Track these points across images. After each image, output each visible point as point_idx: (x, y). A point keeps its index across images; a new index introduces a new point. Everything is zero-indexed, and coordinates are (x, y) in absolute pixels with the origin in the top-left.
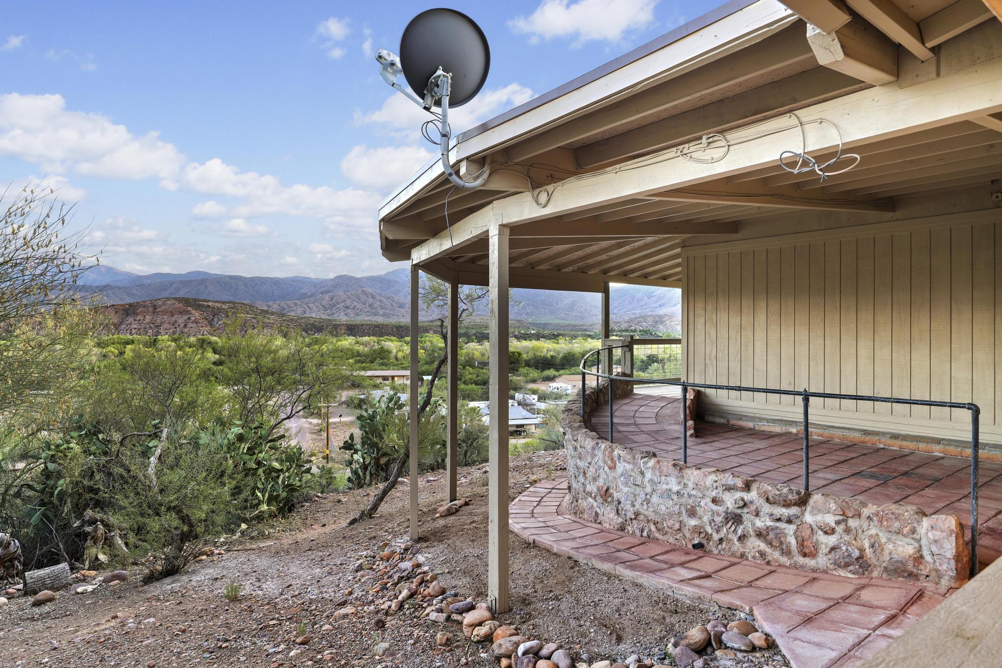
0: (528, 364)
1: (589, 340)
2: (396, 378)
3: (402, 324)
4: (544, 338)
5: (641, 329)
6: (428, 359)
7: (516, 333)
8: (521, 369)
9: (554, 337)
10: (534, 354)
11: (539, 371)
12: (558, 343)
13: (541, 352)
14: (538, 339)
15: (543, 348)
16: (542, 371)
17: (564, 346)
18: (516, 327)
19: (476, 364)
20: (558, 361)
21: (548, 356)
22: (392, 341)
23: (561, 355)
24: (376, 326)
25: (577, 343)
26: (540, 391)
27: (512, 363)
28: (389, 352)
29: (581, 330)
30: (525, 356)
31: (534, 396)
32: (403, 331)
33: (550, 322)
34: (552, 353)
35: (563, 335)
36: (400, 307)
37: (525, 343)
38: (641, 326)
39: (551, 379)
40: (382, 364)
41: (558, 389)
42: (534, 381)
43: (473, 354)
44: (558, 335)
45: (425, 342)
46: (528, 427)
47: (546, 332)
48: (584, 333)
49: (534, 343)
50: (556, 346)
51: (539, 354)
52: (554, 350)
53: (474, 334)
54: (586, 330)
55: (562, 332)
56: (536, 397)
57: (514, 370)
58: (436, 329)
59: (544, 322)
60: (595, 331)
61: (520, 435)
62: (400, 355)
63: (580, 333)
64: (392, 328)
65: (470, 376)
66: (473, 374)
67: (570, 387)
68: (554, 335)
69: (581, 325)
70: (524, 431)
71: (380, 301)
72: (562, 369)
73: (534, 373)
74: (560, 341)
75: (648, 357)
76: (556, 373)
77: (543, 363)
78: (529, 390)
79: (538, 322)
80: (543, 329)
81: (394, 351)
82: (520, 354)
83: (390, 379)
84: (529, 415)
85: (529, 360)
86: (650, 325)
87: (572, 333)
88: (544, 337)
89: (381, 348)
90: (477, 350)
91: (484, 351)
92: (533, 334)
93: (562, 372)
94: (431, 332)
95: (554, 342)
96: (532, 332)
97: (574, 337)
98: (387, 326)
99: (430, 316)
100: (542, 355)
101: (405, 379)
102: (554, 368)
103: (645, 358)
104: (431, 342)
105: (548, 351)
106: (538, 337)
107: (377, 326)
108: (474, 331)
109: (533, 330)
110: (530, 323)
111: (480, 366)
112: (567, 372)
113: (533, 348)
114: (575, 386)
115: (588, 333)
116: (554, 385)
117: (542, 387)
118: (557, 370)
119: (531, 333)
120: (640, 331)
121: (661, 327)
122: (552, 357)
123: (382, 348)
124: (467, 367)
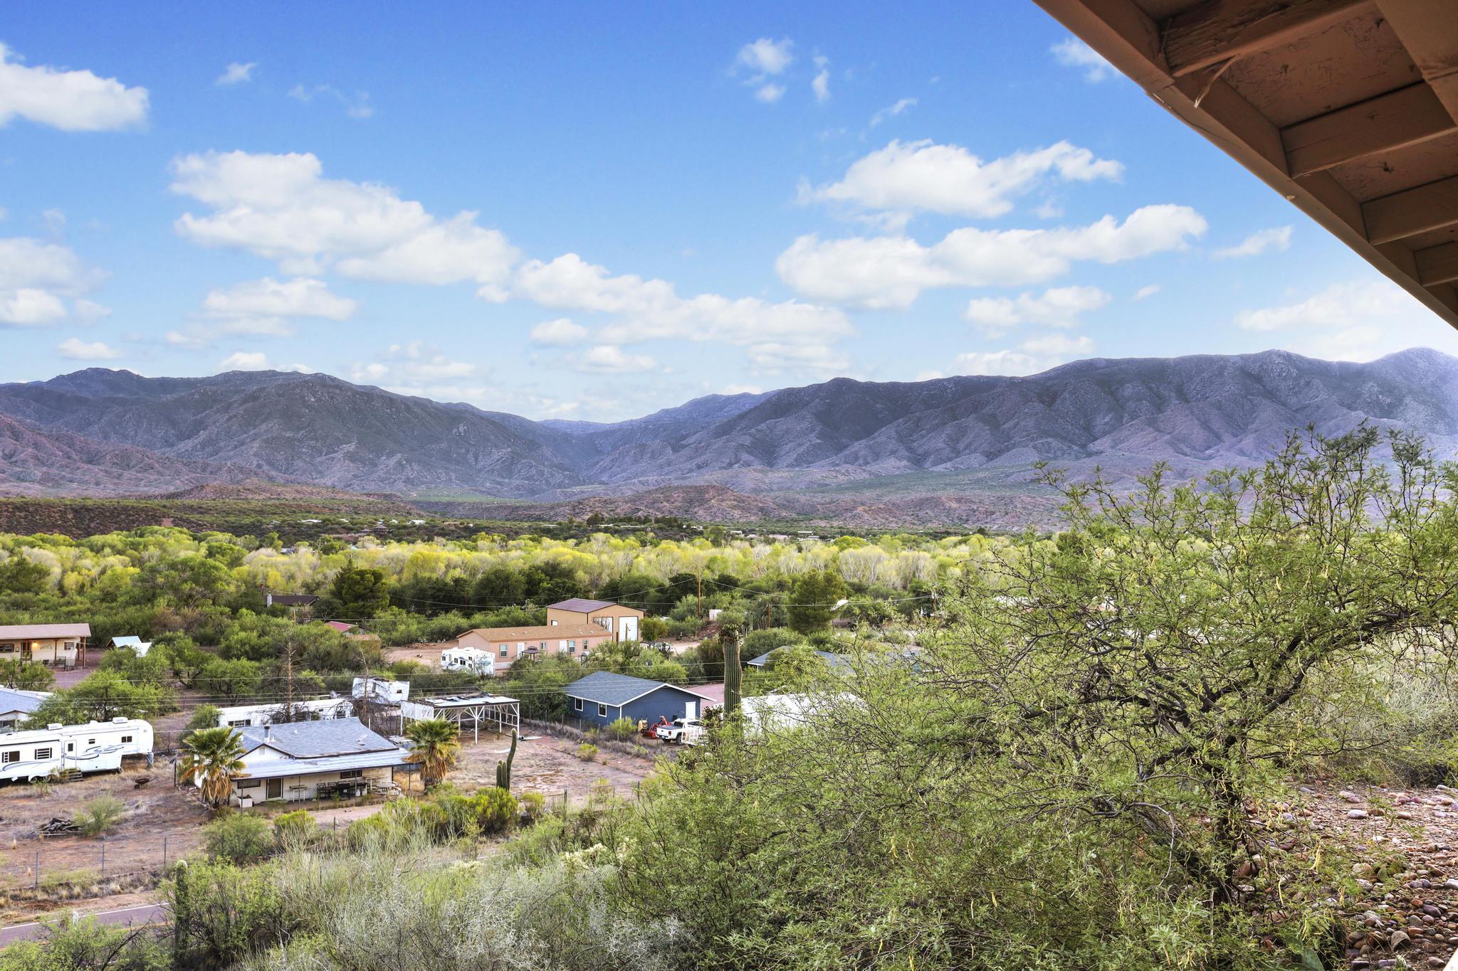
0: (398, 599)
1: (547, 541)
2: (35, 645)
3: (89, 503)
4: (443, 535)
5: (660, 516)
6: (137, 591)
7: (380, 524)
8: (379, 613)
9: (466, 534)
10: (415, 575)
11: (423, 618)
12: (475, 549)
13: (433, 570)
14: (430, 539)
15: (437, 560)
16: (430, 617)
17: (485, 555)
18: (381, 511)
19: (270, 602)
20: (470, 591)
21: (448, 579)
22: (55, 544)
23: (480, 576)
24: (18, 508)
25: (518, 548)
26: (417, 672)
27: (358, 597)
28: (42, 573)
29: (529, 518)
30: (391, 581)
31: (398, 685)
32: (92, 520)
33: (460, 500)
34: (457, 573)
35: (488, 530)
36: (90, 462)
37: (396, 550)
38: (658, 509)
39: (450, 636)
40: (17, 605)
41: (463, 663)
42: (407, 642)
43: (266, 577)
44: (477, 530)
45: (146, 547)
46: (372, 774)
47: (450, 522)
48: (534, 524)
49: (421, 548)
50: (470, 556)
51: (427, 575)
52: (464, 566)
53: (278, 528)
54: (539, 519)
55: (484, 523)
56: (405, 687)
57: (362, 614)
58: (179, 515)
59: (445, 499)
60: (560, 520)
61: (351, 795)
62: (71, 580)
63: (526, 525)
64: (63, 513)
65: (243, 634)
66: (252, 629)
67: (491, 657)
68: (467, 528)
69: (530, 508)
70: (362, 786)
71: (36, 446)
72: (480, 610)
73: (410, 623)
74: (480, 543)
75: (674, 580)
76: (463, 622)
77: (434, 597)
78: (392, 668)
79: (433, 499)
80: (443, 515)
81: (56, 571)
82: (377, 576)
83: (18, 646)
84: (379, 741)
85: (403, 590)
86: (678, 508)
87: (508, 524)
88: (444, 533)
89: (18, 564)
90: (274, 565)
91: (293, 569)
92: (420, 528)
93: (478, 618)
94: (168, 522)
95: (466, 547)
96: (417, 522)
97: (513, 534)
98: (49, 506)
99: (168, 483)
100: (434, 576)
101: (61, 646)
102: (460, 609)
103: (667, 583)
104: (161, 546)
105: (448, 567)
106: (429, 534)
107: (23, 507)
108: (276, 521)
109: (421, 517)
110: (414, 503)
111: (279, 606)
112: (491, 617)
113: (414, 562)
114: (504, 654)
115: (546, 525)
116: (454, 653)
117: (428, 659)
118: (468, 615)
119: (414, 525)
120: (657, 521)
121: (701, 512)
122: (457, 581)
123: (22, 563)
124: (244, 610)
